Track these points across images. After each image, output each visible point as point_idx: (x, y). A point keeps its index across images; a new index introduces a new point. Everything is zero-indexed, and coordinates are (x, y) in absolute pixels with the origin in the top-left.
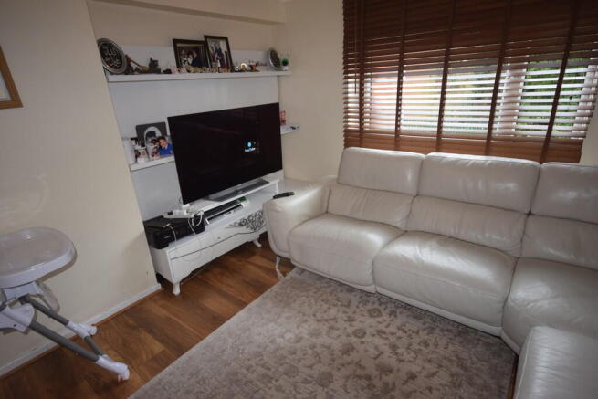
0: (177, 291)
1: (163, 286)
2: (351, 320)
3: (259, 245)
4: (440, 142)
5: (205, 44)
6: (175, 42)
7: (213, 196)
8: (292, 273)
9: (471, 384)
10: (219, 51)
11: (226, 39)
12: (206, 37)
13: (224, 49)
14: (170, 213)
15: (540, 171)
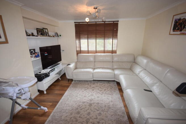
0: (45, 92)
1: (39, 93)
2: (90, 86)
3: (60, 79)
4: (96, 52)
5: (43, 30)
6: (37, 29)
7: (48, 68)
8: (73, 82)
9: (113, 88)
10: (46, 32)
11: (47, 29)
12: (43, 28)
13: (47, 32)
14: (40, 72)
15: (113, 55)
